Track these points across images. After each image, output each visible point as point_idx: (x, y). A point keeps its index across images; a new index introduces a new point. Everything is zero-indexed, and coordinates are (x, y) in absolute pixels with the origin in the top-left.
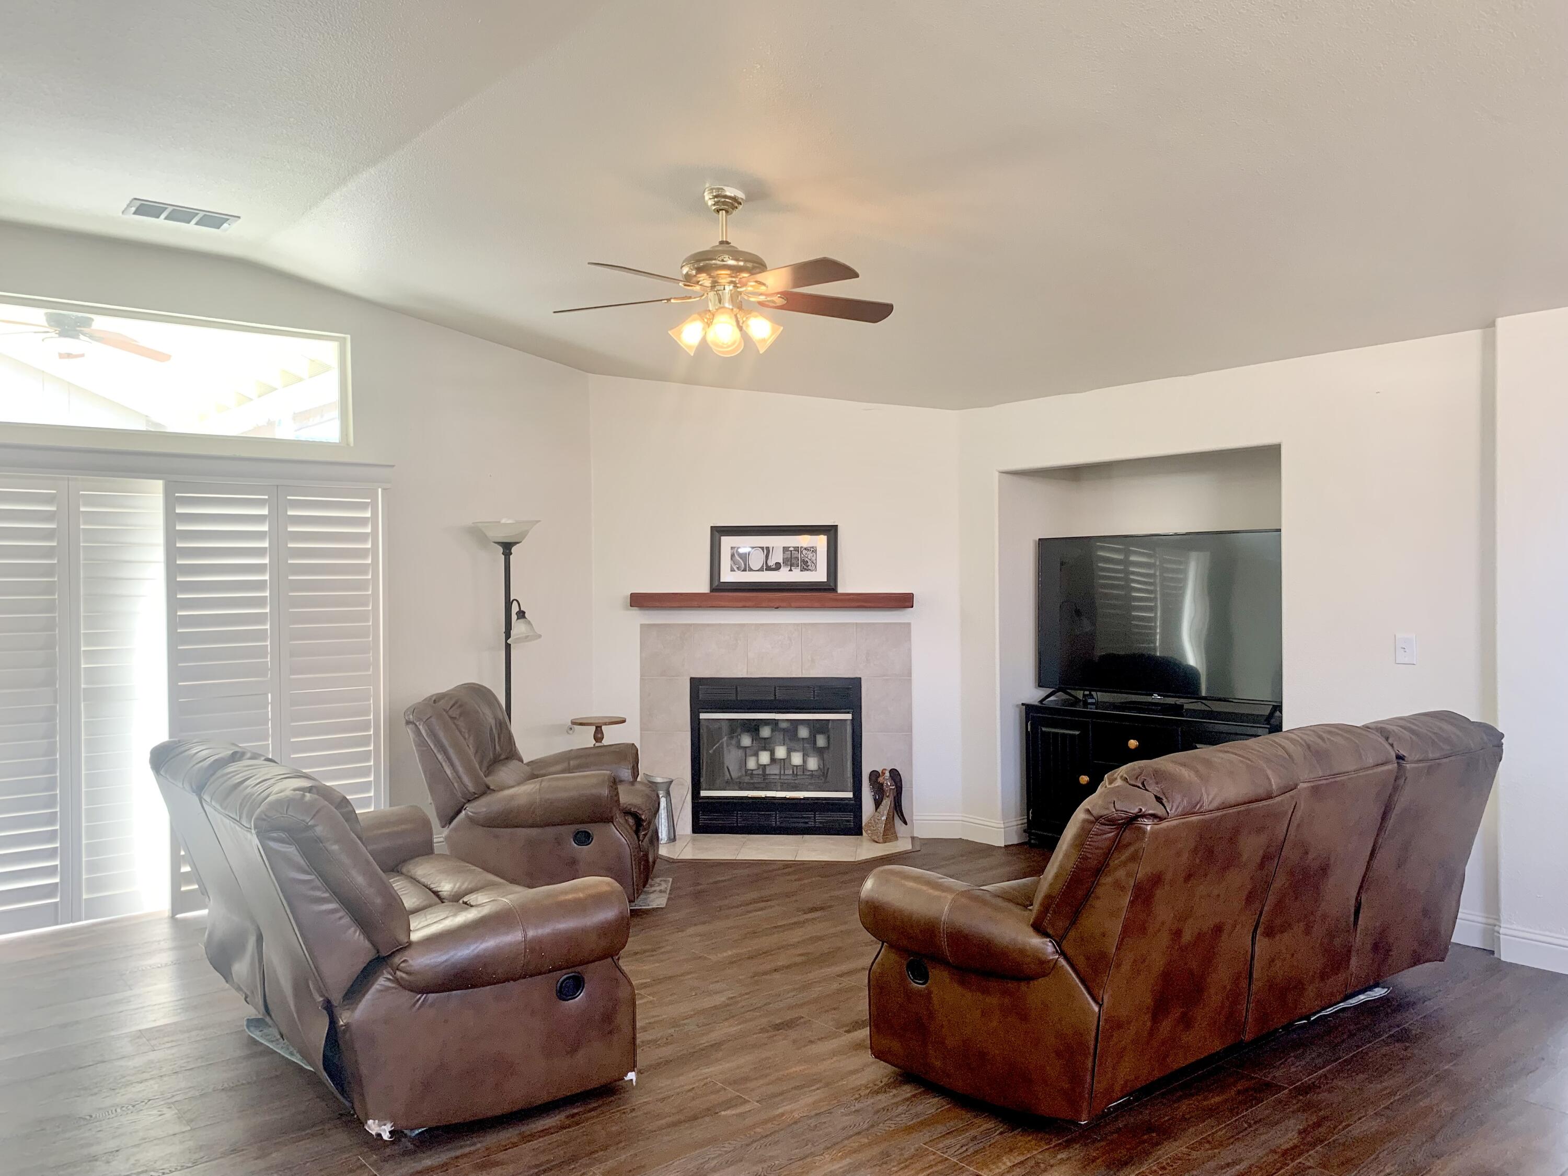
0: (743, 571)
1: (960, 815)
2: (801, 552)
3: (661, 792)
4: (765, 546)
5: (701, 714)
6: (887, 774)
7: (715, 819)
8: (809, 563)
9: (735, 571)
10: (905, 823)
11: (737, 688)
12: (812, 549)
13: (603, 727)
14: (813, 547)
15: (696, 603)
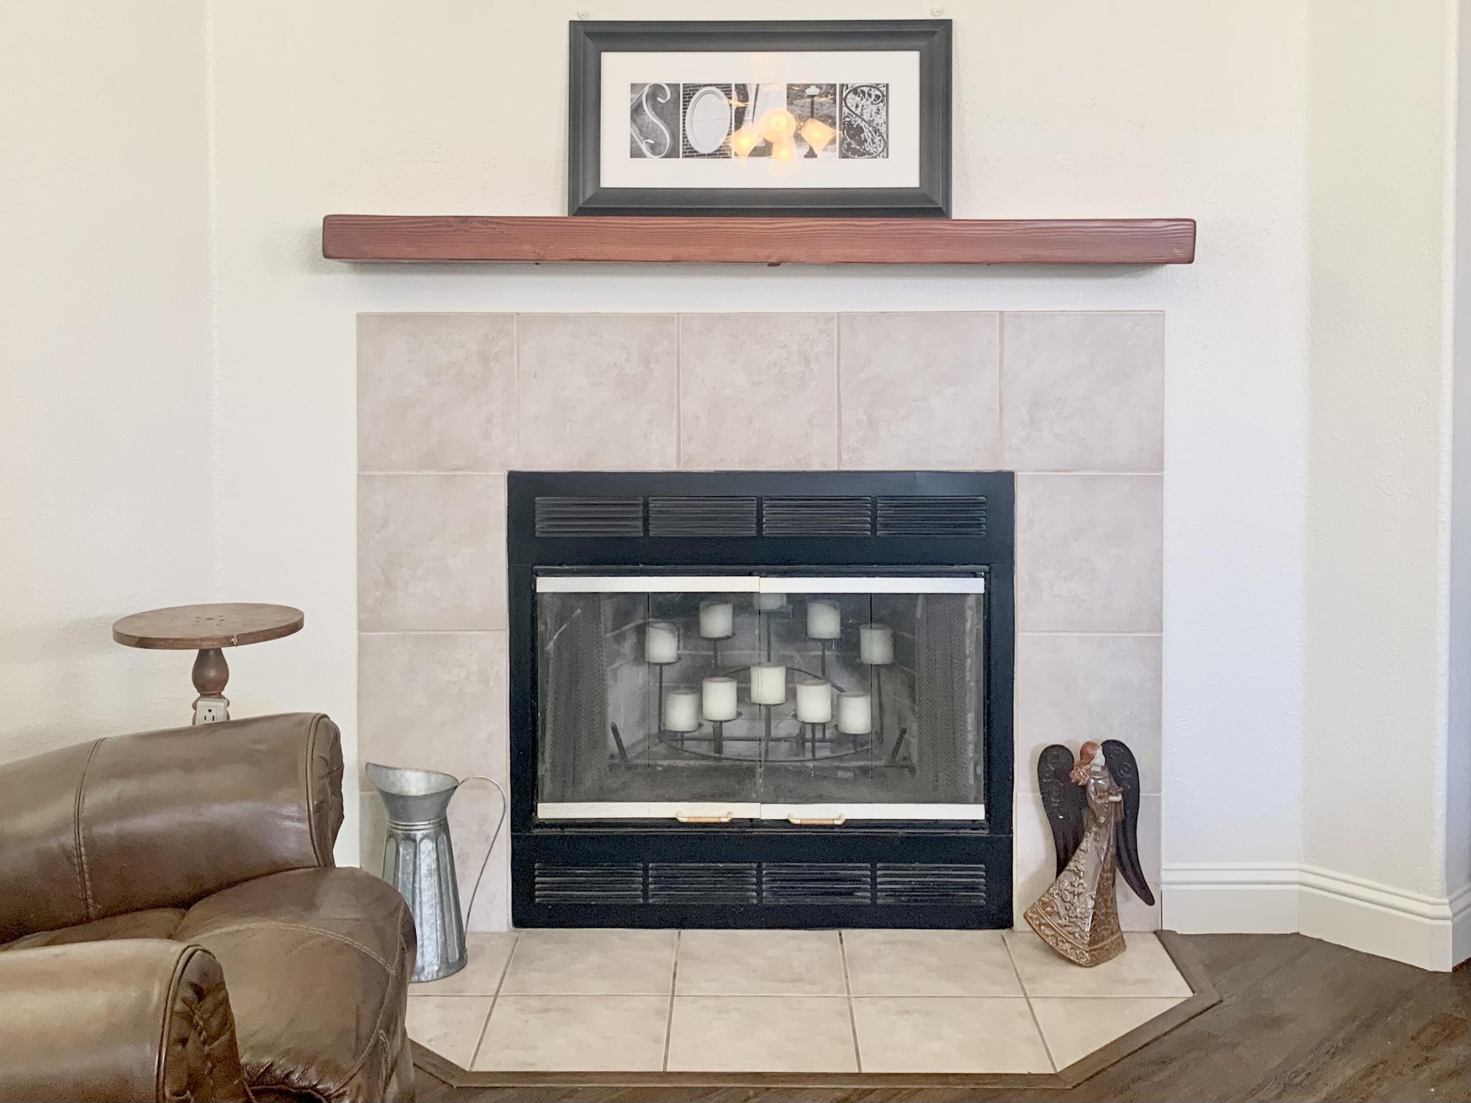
0: (666, 157)
1: (1296, 865)
2: (844, 100)
3: (420, 824)
4: (733, 81)
5: (540, 580)
6: (1100, 759)
7: (579, 886)
8: (867, 134)
9: (644, 156)
10: (1149, 900)
11: (646, 505)
12: (875, 92)
13: (225, 651)
14: (876, 87)
15: (527, 247)
